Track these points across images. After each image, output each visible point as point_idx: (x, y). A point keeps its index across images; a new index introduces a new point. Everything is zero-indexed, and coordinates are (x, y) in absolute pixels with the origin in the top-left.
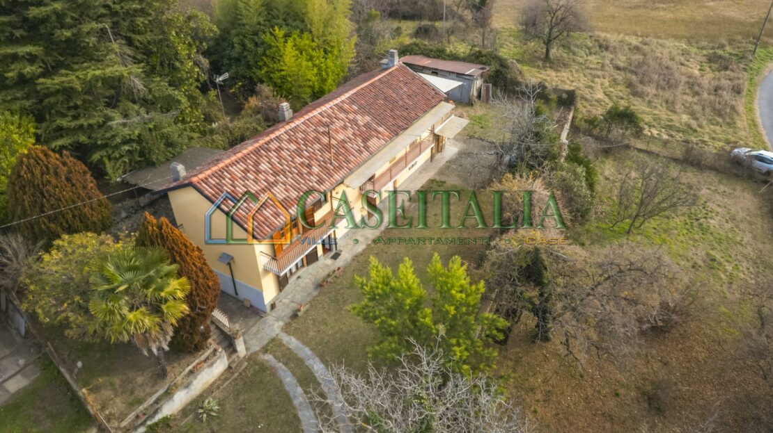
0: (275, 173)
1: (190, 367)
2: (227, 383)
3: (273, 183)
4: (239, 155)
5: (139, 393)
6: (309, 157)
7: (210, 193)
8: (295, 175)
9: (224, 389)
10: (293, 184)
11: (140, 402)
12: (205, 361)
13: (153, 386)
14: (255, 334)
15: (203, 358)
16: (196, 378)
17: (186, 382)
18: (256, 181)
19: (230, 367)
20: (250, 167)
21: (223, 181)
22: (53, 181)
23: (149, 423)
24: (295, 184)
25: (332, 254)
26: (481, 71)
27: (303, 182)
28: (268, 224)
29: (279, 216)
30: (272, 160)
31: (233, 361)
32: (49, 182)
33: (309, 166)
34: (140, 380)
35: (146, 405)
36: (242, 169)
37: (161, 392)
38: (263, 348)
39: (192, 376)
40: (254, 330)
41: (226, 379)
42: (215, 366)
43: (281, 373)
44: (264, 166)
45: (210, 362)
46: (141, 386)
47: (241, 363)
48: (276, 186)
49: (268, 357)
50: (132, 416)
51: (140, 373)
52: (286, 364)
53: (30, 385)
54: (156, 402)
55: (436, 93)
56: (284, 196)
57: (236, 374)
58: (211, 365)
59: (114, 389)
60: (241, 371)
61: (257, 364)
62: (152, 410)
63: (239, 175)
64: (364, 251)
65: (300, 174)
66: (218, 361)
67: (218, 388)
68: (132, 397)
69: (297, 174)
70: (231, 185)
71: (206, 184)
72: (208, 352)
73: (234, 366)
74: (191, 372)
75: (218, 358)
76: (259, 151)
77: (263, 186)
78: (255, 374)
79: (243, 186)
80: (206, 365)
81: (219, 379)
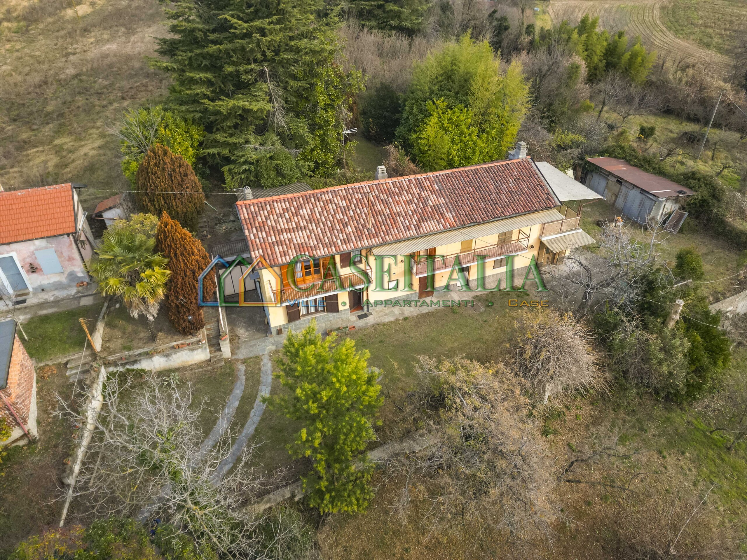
0: (310, 220)
1: (175, 344)
2: (201, 370)
3: (301, 228)
4: (290, 196)
5: (134, 344)
6: (351, 217)
7: (244, 217)
8: (326, 228)
9: (195, 373)
10: (318, 234)
11: (129, 349)
12: (189, 344)
13: (145, 343)
14: (251, 346)
15: (188, 341)
16: (175, 353)
17: (167, 352)
18: (288, 221)
19: (209, 360)
20: (292, 208)
21: (262, 212)
22: (159, 173)
23: (128, 367)
24: (321, 235)
25: (361, 313)
26: (677, 194)
27: (329, 235)
28: (271, 258)
29: (285, 256)
30: (316, 209)
31: (215, 357)
32: (156, 173)
33: (345, 225)
34: (142, 335)
35: (131, 353)
36: (284, 207)
37: (145, 350)
38: (245, 359)
39: (173, 350)
40: (253, 343)
41: (201, 367)
42: (196, 352)
43: (238, 384)
44: (304, 212)
45: (192, 347)
46: (140, 339)
47: (220, 360)
48: (302, 231)
49: (242, 368)
50: (118, 355)
51: (145, 330)
52: (247, 379)
53: (91, 305)
54: (140, 354)
55: (548, 198)
56: (303, 241)
57: (211, 367)
58: (192, 350)
59: (124, 333)
60: (216, 366)
61: (230, 369)
62: (132, 359)
63: (278, 211)
64: (391, 322)
65: (332, 229)
66: (200, 350)
67: (191, 370)
68: (129, 344)
69: (329, 227)
70: (266, 217)
71: (246, 209)
72: (194, 339)
73: (212, 360)
74: (173, 348)
75: (200, 347)
76: (310, 198)
77: (291, 227)
78: (223, 375)
79: (275, 221)
80: (187, 347)
81: (197, 364)
